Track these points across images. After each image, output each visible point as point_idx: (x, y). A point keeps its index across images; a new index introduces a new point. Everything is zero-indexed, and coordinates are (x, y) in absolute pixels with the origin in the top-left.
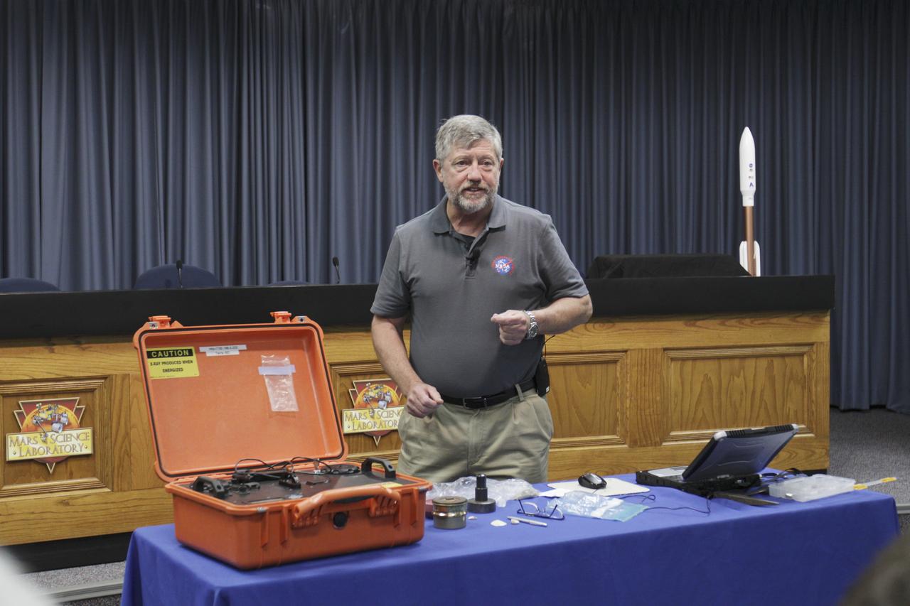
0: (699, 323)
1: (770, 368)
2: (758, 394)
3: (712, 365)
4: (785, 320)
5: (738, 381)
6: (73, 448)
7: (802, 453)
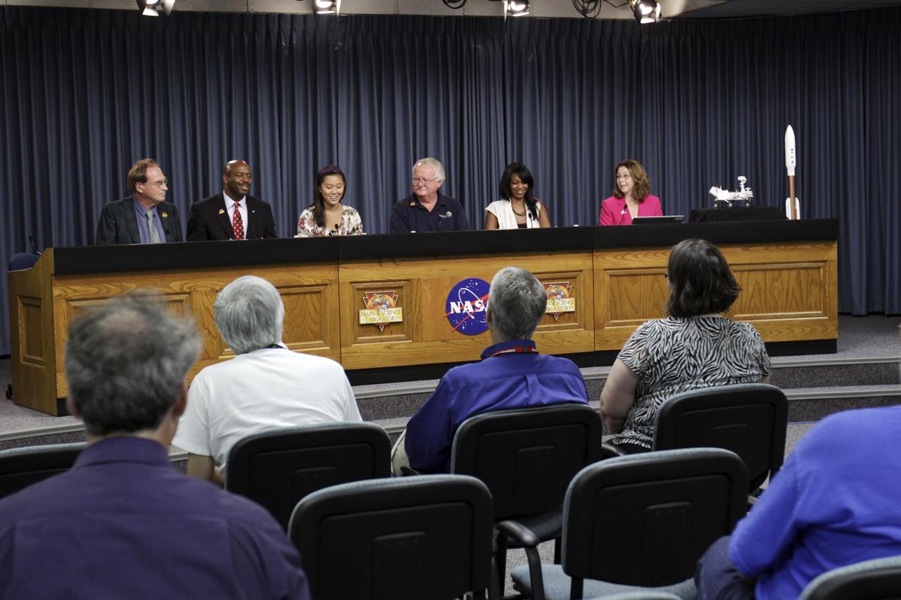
0: (752, 249)
1: (798, 276)
2: (790, 292)
3: (760, 274)
4: (807, 246)
5: (778, 284)
6: (393, 318)
7: (819, 329)
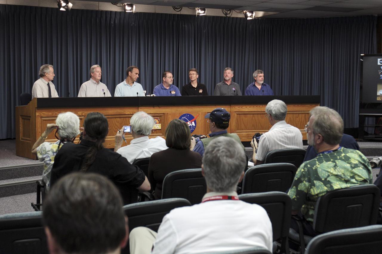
6: (158, 128)
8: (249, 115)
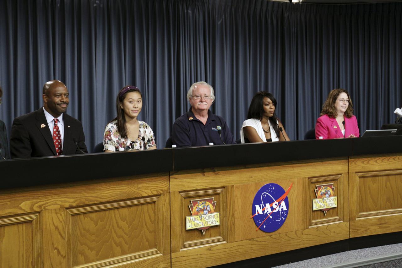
8: (380, 178)
